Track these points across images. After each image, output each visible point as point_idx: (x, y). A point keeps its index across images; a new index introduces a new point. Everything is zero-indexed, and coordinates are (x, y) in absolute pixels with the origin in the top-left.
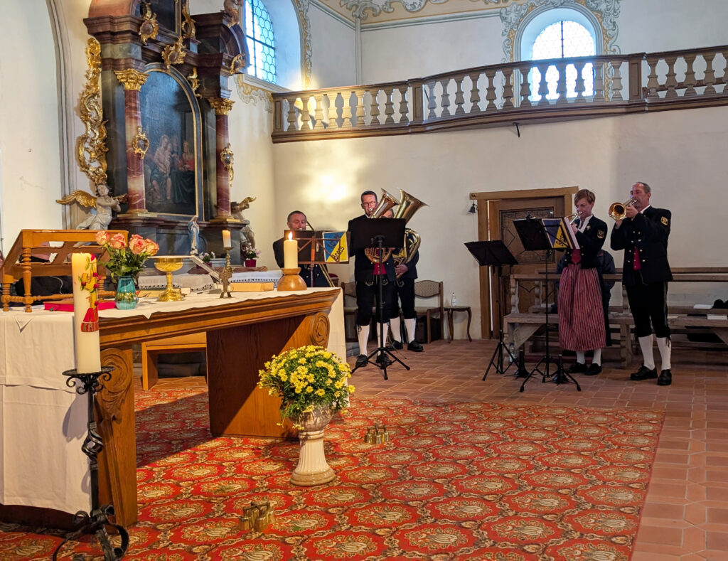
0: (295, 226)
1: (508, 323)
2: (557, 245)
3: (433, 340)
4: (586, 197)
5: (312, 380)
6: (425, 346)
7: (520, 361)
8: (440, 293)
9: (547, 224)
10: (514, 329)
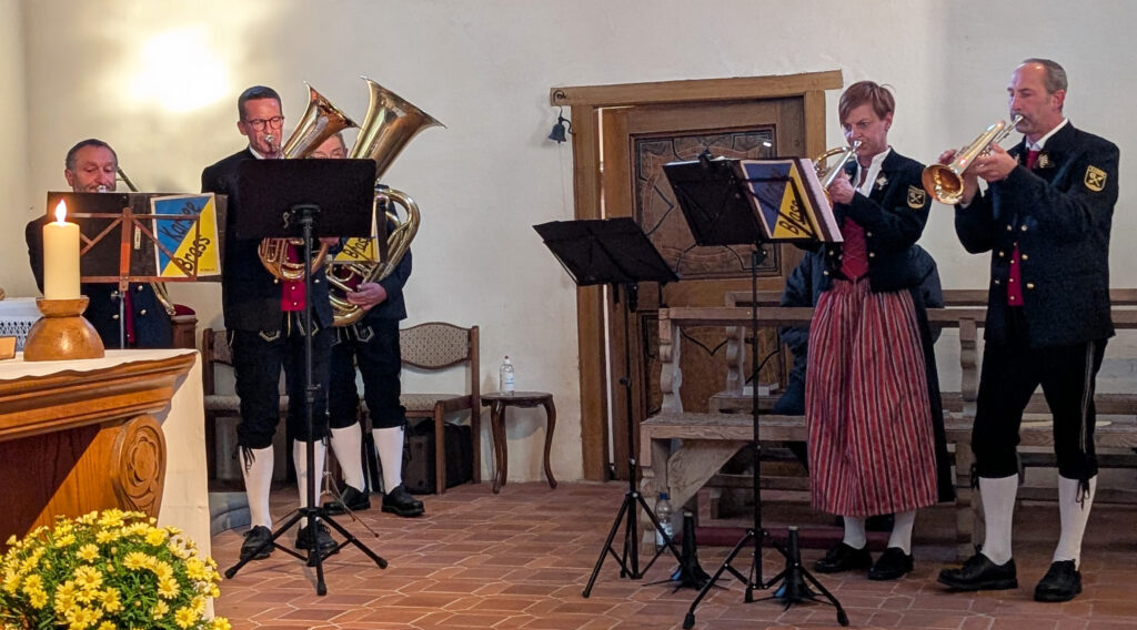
0: (87, 179)
1: (653, 440)
2: (781, 232)
3: (452, 482)
4: (870, 102)
5: (114, 605)
6: (429, 502)
7: (686, 544)
8: (470, 359)
9: (755, 176)
10: (669, 456)
